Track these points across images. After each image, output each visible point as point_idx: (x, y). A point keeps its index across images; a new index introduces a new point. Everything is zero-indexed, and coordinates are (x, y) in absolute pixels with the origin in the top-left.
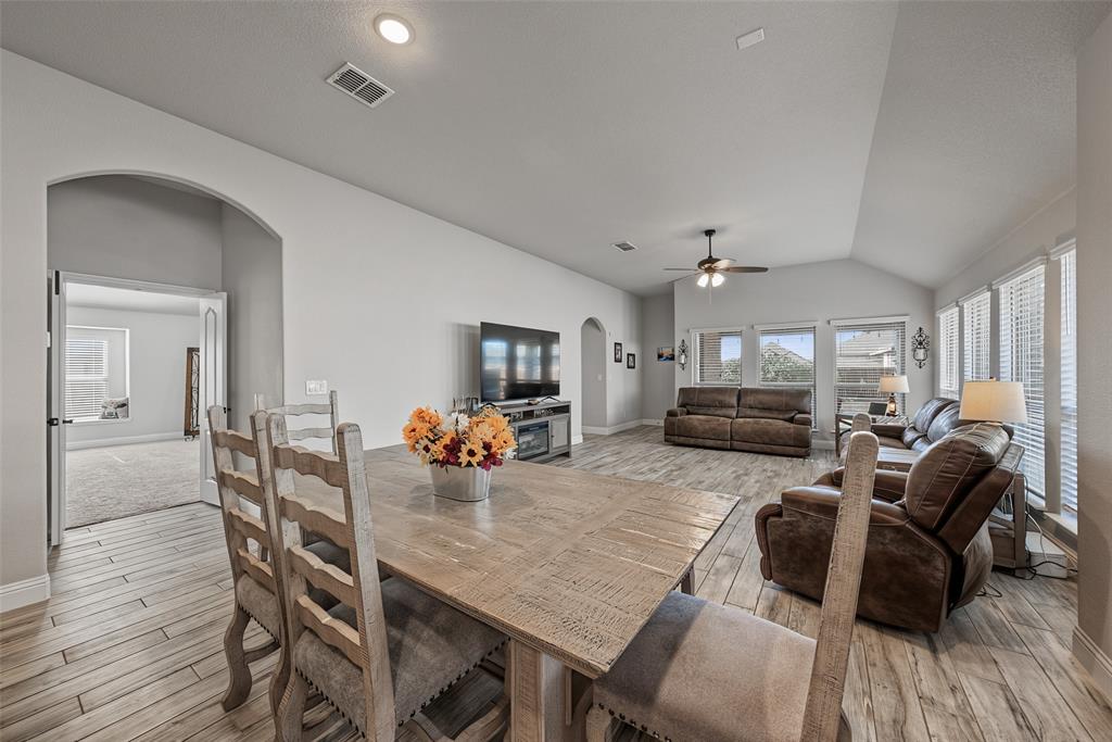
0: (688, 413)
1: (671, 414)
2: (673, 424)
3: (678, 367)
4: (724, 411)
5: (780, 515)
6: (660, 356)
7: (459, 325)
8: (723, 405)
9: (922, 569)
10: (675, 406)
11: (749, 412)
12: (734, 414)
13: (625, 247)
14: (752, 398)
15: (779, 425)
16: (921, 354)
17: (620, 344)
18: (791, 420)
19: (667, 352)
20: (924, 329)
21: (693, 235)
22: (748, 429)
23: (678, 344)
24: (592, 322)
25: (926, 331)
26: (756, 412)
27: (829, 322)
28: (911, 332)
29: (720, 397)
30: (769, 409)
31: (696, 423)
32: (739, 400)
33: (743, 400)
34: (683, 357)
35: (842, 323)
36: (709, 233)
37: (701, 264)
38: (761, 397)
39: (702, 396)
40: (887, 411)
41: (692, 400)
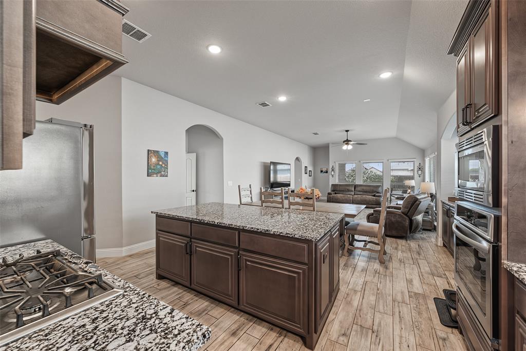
0: (336, 194)
1: (329, 194)
2: (330, 197)
3: (330, 176)
4: (349, 193)
5: (373, 215)
6: (322, 171)
7: (261, 162)
8: (349, 191)
9: (404, 223)
10: (330, 191)
11: (359, 193)
12: (353, 194)
13: (316, 134)
14: (360, 188)
15: (369, 197)
16: (420, 172)
17: (307, 167)
18: (374, 196)
19: (324, 170)
20: (421, 163)
21: (341, 131)
22: (359, 199)
23: (331, 167)
24: (297, 159)
25: (422, 165)
26: (361, 193)
27: (388, 160)
28: (417, 165)
29: (348, 188)
30: (366, 192)
31: (339, 197)
32: (355, 189)
33: (356, 189)
34: (333, 172)
35: (392, 161)
36: (347, 131)
37: (344, 142)
38: (363, 187)
39: (341, 187)
40: (408, 192)
41: (336, 189)
